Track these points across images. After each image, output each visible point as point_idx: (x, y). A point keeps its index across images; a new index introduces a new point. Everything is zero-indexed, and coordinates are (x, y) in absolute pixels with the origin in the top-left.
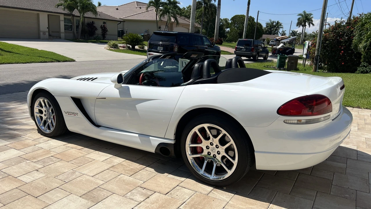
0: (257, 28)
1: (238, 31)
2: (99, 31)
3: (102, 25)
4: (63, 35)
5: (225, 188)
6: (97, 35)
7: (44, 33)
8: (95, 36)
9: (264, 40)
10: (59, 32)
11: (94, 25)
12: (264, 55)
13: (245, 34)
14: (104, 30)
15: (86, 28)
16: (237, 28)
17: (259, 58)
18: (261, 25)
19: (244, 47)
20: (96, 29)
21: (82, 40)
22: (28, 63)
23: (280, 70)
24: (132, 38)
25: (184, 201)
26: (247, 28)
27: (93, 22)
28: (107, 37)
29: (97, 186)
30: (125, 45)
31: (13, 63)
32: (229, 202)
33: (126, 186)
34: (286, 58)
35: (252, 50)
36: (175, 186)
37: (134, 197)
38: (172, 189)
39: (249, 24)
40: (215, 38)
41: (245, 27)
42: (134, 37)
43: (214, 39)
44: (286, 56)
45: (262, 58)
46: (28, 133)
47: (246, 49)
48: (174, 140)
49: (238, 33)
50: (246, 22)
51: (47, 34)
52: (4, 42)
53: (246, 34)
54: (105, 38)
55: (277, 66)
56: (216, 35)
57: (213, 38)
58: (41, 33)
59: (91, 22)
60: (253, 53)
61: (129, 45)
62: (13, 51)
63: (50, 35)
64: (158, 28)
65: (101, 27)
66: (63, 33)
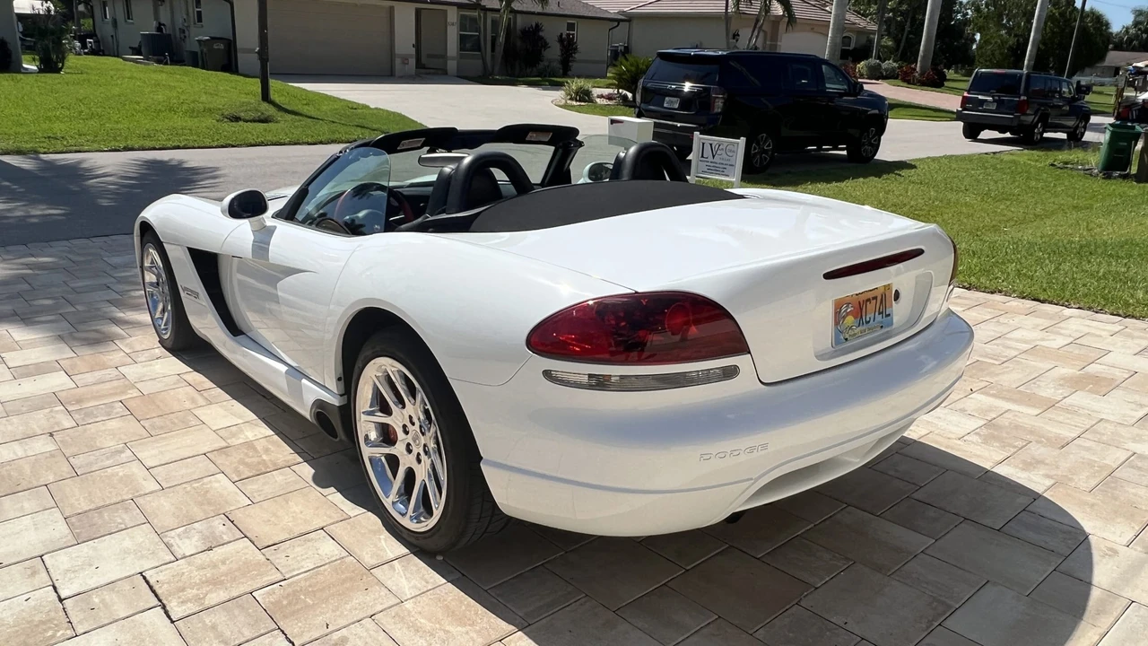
0: (1083, 30)
1: (1011, 43)
2: (553, 52)
3: (562, 34)
4: (452, 66)
5: (440, 558)
6: (546, 64)
7: (405, 60)
8: (541, 66)
9: (1116, 71)
10: (444, 56)
11: (541, 34)
12: (1071, 123)
13: (1035, 51)
14: (568, 46)
15: (519, 43)
16: (1010, 30)
17: (1045, 135)
18: (1099, 21)
19: (992, 97)
20: (545, 45)
21: (503, 78)
22: (321, 143)
23: (1108, 177)
24: (633, 69)
25: (287, 576)
26: (1042, 30)
27: (537, 25)
28: (574, 66)
29: (130, 496)
30: (616, 92)
31: (284, 144)
32: (406, 600)
33: (195, 509)
34: (1137, 137)
35: (1020, 108)
36: (312, 528)
37: (180, 543)
38: (296, 535)
39: (1050, 18)
40: (921, 67)
41: (1036, 28)
42: (641, 66)
43: (918, 69)
44: (1138, 128)
45: (1063, 136)
46: (137, 333)
47: (1000, 103)
48: (341, 395)
49: (1010, 48)
50: (1040, 11)
51: (413, 62)
52: (296, 87)
53: (1039, 49)
54: (569, 73)
55: (1100, 166)
56: (923, 57)
57: (913, 66)
58: (398, 61)
59: (534, 25)
60: (1023, 118)
61: (625, 92)
62: (305, 110)
63: (419, 65)
64: (731, 36)
65: (561, 39)
66: (453, 59)
